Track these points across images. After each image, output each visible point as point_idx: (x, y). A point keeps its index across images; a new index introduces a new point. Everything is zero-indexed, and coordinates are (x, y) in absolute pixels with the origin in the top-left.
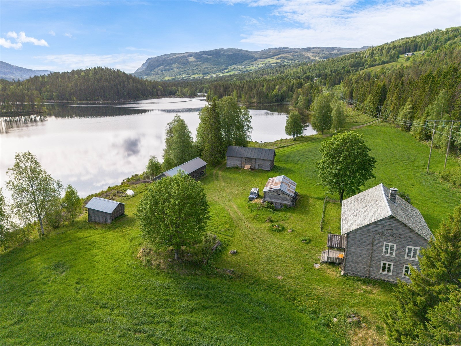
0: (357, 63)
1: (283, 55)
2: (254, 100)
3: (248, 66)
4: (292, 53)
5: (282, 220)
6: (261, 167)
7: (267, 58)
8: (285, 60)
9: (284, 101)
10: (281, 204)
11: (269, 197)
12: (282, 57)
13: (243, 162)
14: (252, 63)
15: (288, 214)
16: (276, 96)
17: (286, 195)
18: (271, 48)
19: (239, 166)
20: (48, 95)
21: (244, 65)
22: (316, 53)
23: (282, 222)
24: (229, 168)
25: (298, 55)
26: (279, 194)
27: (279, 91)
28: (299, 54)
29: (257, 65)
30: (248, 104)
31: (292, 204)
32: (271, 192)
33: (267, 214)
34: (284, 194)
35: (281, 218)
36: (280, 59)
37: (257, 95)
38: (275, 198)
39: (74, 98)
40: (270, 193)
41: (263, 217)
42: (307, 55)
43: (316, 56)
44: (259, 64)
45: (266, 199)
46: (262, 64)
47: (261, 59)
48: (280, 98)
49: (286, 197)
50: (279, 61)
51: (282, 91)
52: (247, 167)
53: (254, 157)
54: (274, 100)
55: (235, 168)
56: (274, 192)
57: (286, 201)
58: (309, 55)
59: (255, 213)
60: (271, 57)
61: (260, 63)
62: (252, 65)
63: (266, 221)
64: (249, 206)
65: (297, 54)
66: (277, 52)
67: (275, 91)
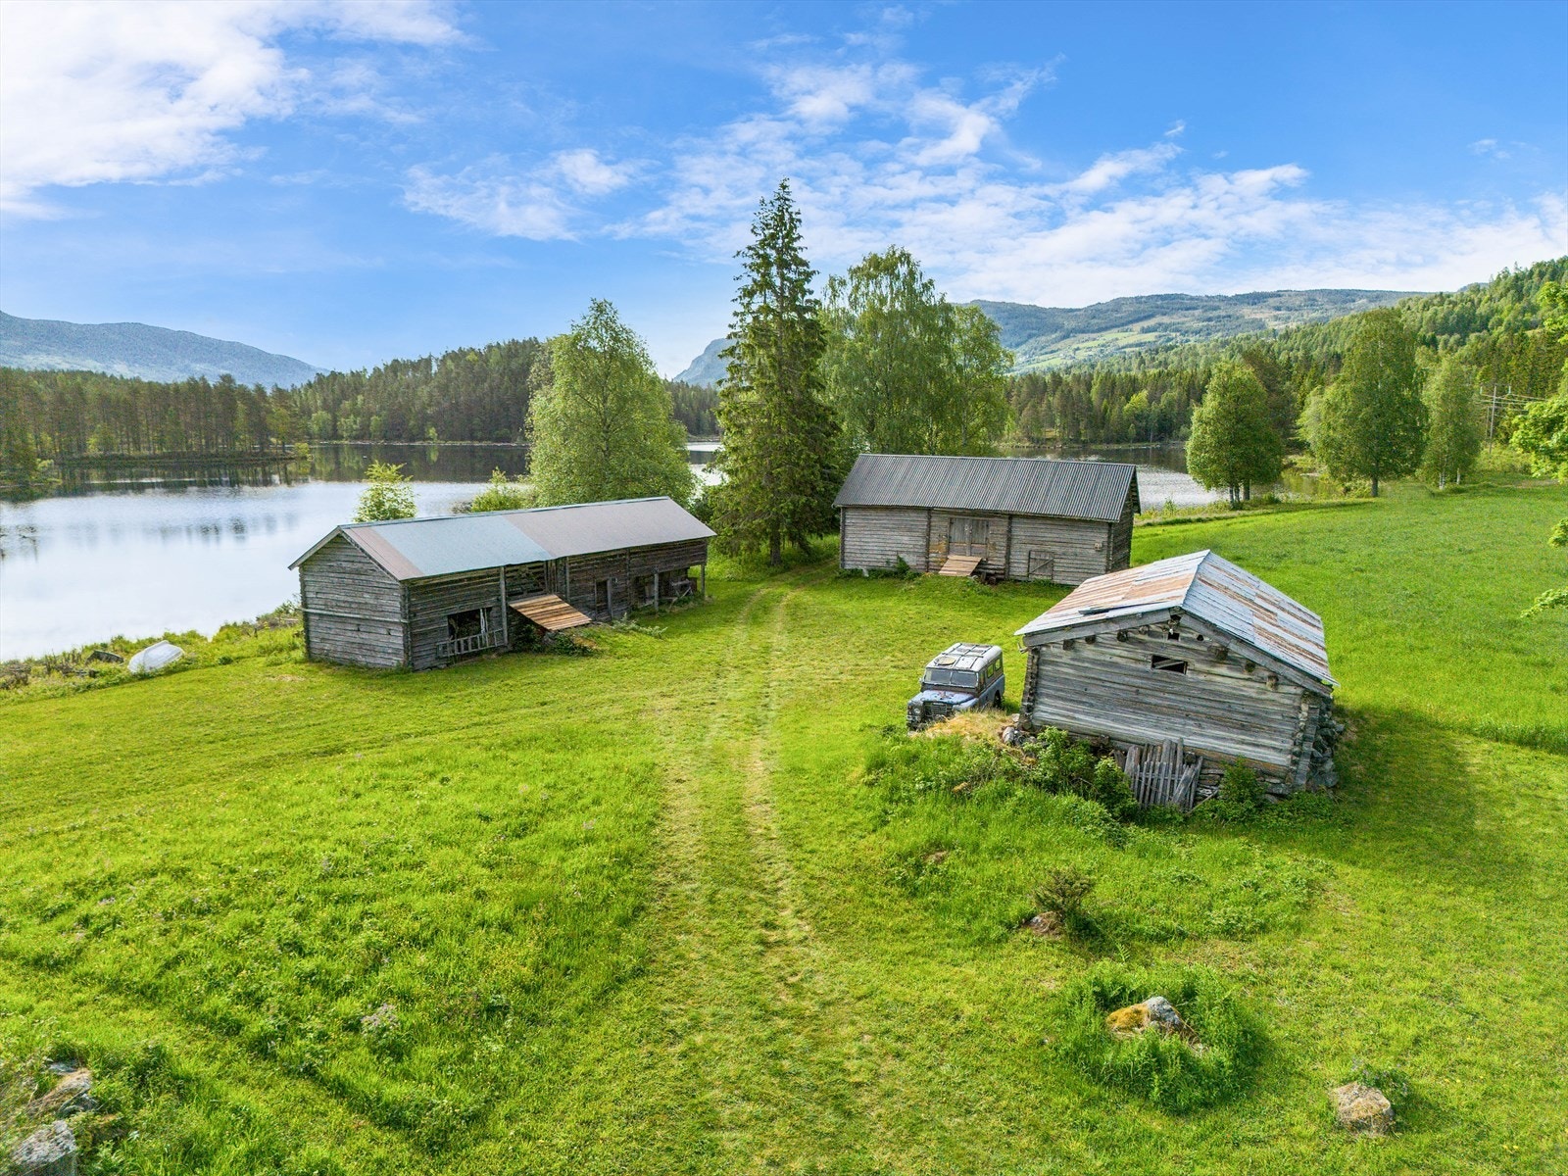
0: (1461, 317)
1: (1166, 320)
2: (1054, 433)
3: (1041, 358)
4: (1197, 313)
5: (1217, 919)
6: (1048, 565)
7: (1106, 329)
8: (1174, 334)
9: (1170, 436)
10: (1191, 758)
11: (1080, 694)
12: (1160, 324)
13: (934, 539)
14: (1053, 347)
15: (1282, 858)
16: (1138, 417)
17: (1251, 666)
18: (1124, 299)
19: (911, 560)
20: (355, 422)
21: (1025, 354)
22: (1289, 309)
23: (1223, 946)
24: (855, 574)
25: (1219, 317)
26: (1179, 656)
27: (1150, 402)
28: (1224, 314)
29: (1072, 354)
30: (1027, 444)
31: (1304, 764)
32: (1091, 640)
33: (1040, 846)
34: (1222, 656)
35: (1204, 896)
36: (1154, 330)
37: (1064, 414)
38: (1136, 704)
39: (432, 432)
40: (1089, 651)
41: (991, 869)
42: (1253, 316)
43: (1289, 318)
44: (1078, 349)
45: (1048, 711)
46: (1090, 349)
47: (1083, 332)
48: (1154, 424)
49: (1251, 690)
50: (1150, 337)
51: (1164, 401)
52: (959, 565)
53: (1003, 508)
54: (1132, 431)
55: (887, 575)
56: (1122, 637)
57: (1243, 728)
58: (1263, 314)
59: (913, 832)
60: (1123, 325)
61: (1081, 346)
62: (1052, 352)
63: (1027, 921)
64: (878, 764)
65: (1215, 313)
66: (1144, 311)
67: (1134, 398)
